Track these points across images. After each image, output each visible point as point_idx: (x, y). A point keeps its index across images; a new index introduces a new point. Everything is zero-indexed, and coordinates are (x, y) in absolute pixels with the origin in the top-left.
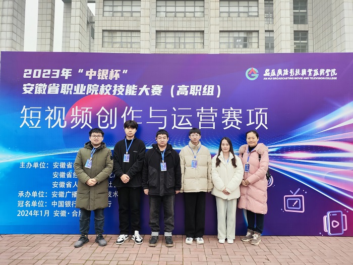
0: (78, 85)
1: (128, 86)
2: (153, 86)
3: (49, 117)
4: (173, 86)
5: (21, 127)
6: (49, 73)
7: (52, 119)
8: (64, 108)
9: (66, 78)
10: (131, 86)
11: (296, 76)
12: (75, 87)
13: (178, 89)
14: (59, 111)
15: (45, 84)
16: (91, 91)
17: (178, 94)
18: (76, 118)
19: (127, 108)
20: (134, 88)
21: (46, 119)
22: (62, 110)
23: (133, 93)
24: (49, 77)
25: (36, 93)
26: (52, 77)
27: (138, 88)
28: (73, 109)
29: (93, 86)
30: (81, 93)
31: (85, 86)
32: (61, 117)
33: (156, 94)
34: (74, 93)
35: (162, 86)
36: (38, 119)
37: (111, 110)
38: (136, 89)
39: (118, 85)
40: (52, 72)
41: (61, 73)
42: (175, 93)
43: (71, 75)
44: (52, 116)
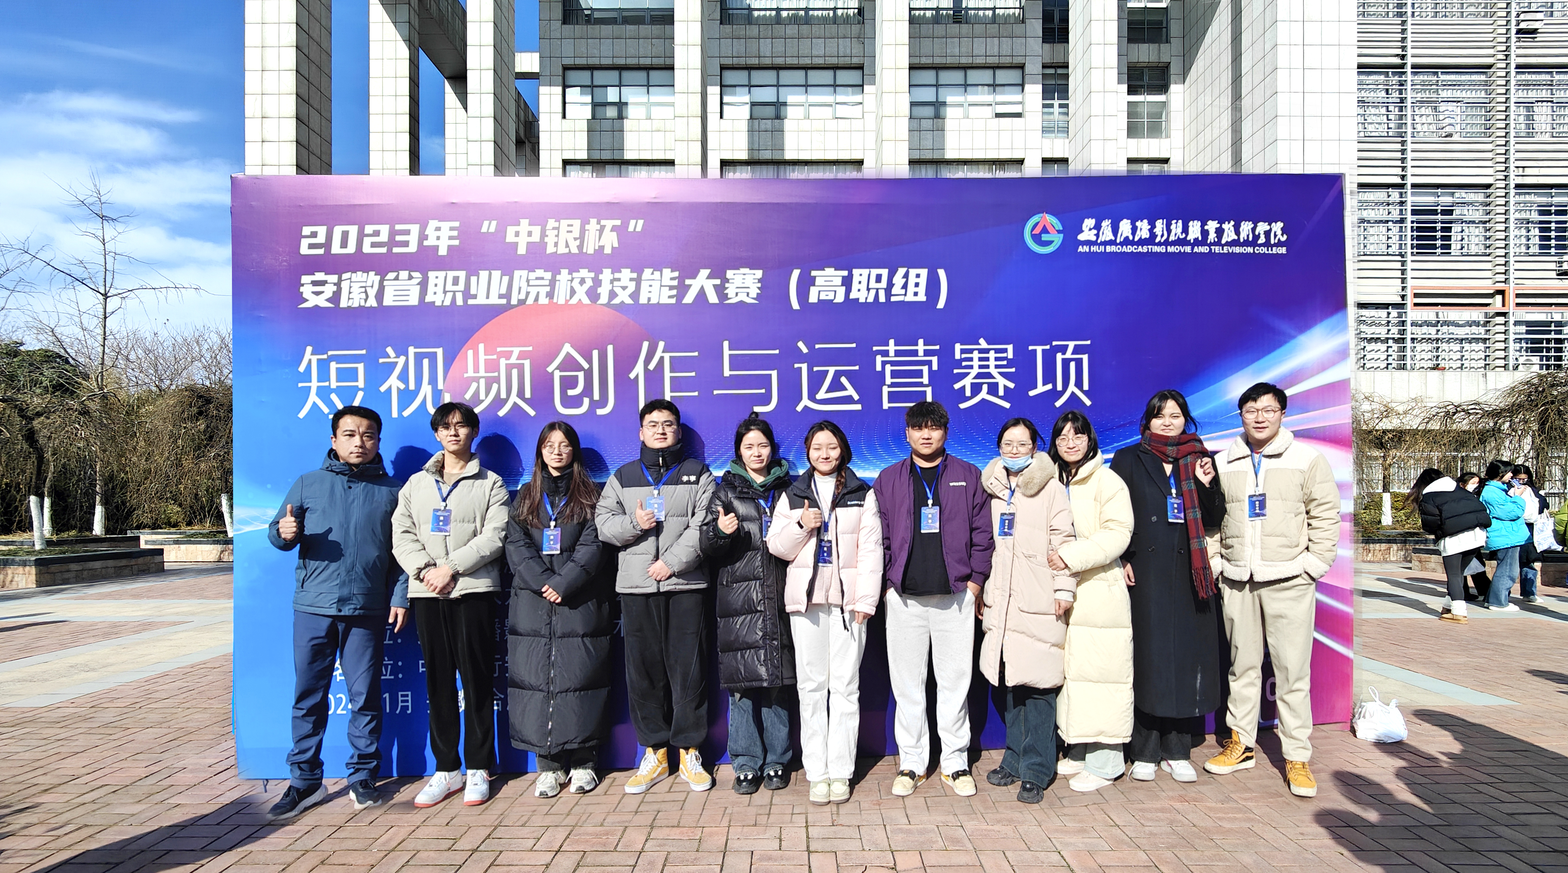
0: (484, 274)
1: (647, 272)
2: (730, 274)
3: (393, 382)
4: (796, 273)
5: (302, 415)
6: (384, 237)
7: (402, 386)
8: (440, 351)
9: (443, 252)
10: (657, 273)
11: (1174, 243)
12: (473, 279)
13: (812, 281)
14: (426, 362)
15: (372, 273)
16: (528, 293)
17: (813, 298)
18: (482, 382)
19: (646, 345)
20: (667, 281)
21: (383, 389)
22: (433, 357)
23: (666, 297)
24: (383, 250)
25: (344, 304)
26: (396, 250)
27: (681, 279)
28: (470, 353)
29: (532, 275)
30: (494, 300)
31: (506, 279)
32: (433, 381)
33: (742, 297)
34: (471, 302)
35: (759, 273)
36: (357, 389)
37: (595, 353)
38: (675, 283)
39: (616, 269)
40: (393, 233)
41: (423, 237)
42: (803, 294)
43: (456, 242)
44: (403, 377)
